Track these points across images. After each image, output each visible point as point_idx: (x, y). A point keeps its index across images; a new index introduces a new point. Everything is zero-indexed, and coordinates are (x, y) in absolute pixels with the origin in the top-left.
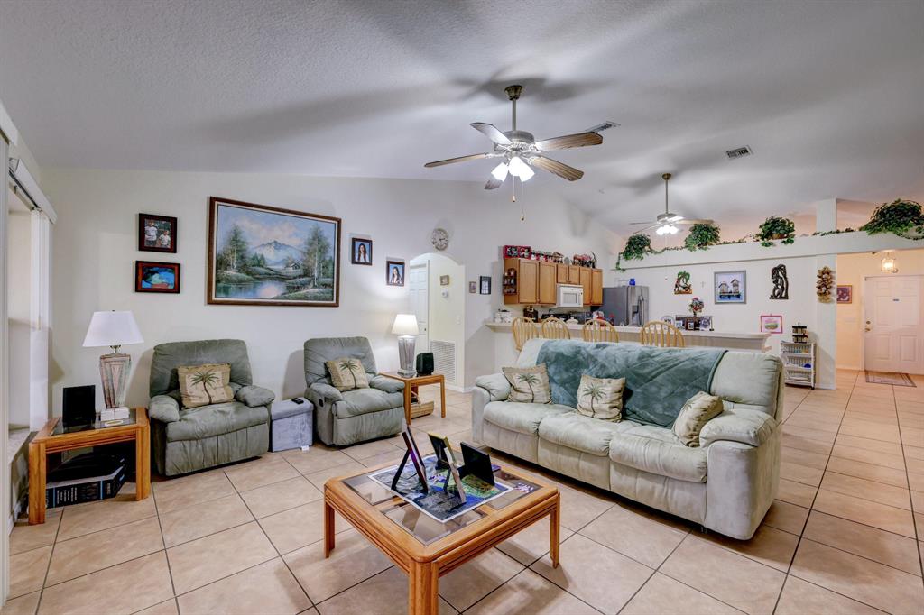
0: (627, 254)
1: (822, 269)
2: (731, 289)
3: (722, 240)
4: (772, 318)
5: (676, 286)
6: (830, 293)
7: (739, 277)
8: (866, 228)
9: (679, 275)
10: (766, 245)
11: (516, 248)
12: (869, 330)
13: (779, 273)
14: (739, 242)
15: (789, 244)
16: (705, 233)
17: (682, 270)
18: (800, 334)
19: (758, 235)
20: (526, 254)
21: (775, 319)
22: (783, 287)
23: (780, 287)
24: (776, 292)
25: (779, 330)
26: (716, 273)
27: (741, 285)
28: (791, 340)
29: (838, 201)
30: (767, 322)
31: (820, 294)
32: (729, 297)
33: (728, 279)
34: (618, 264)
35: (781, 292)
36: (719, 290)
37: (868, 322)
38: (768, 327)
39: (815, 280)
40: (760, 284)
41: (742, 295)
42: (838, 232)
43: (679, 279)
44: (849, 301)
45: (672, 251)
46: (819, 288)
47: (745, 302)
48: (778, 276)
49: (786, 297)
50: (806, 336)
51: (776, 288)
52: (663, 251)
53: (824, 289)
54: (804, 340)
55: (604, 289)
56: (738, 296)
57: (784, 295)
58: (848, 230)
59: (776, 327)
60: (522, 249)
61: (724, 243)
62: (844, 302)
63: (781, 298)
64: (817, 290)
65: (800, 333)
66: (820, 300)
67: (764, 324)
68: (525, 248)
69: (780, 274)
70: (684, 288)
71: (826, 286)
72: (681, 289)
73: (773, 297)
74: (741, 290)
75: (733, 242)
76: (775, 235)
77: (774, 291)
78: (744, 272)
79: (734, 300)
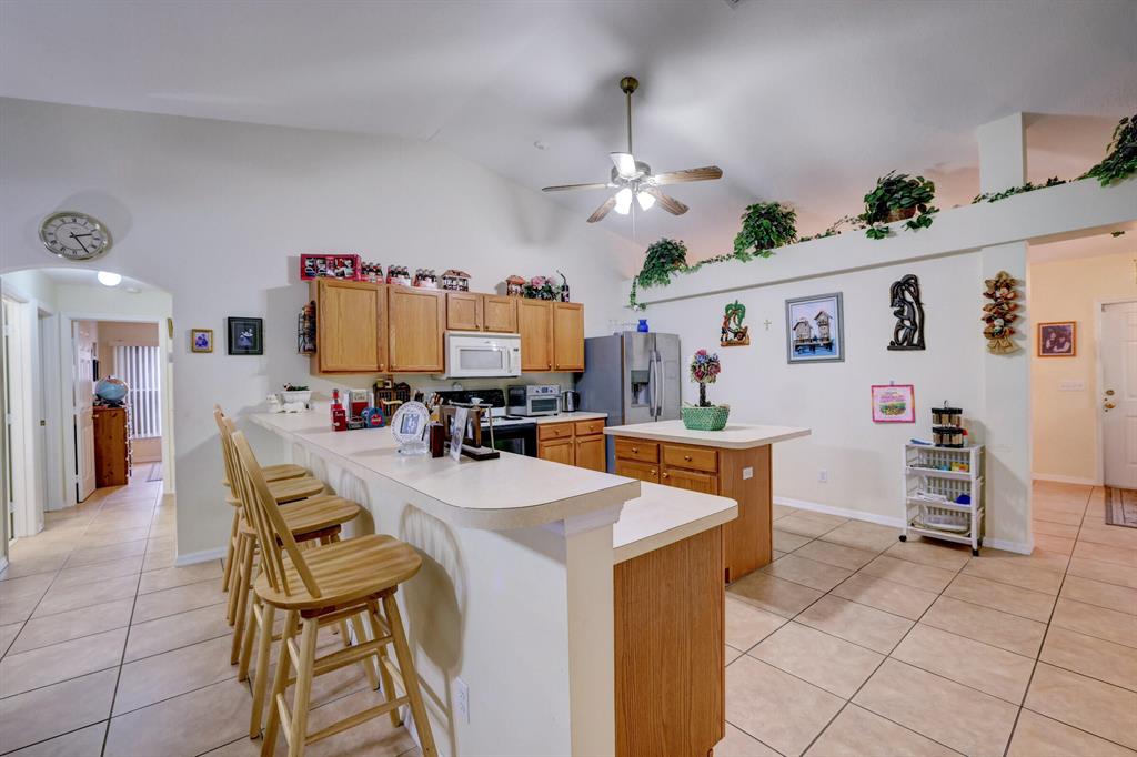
0: (645, 277)
1: (993, 277)
2: (816, 332)
3: (799, 235)
4: (892, 390)
5: (724, 332)
6: (1012, 332)
7: (829, 307)
8: (1096, 171)
9: (727, 310)
10: (877, 235)
11: (323, 258)
12: (1111, 407)
13: (905, 294)
14: (828, 235)
15: (923, 228)
16: (766, 222)
17: (731, 299)
18: (949, 425)
19: (861, 217)
20: (348, 271)
21: (900, 392)
22: (914, 323)
23: (907, 323)
24: (901, 333)
25: (907, 415)
26: (788, 302)
27: (833, 323)
28: (929, 439)
29: (1028, 120)
30: (885, 398)
31: (990, 335)
32: (813, 348)
33: (807, 313)
34: (633, 295)
35: (910, 337)
36: (794, 336)
37: (1110, 393)
38: (886, 409)
39: (979, 304)
40: (871, 320)
41: (836, 343)
42: (1028, 188)
43: (727, 319)
44: (1071, 352)
45: (714, 265)
46: (989, 320)
47: (841, 359)
48: (904, 300)
49: (921, 346)
50: (963, 432)
51: (900, 326)
52: (698, 266)
53: (998, 323)
54: (957, 439)
55: (587, 342)
56: (829, 346)
57: (915, 341)
58: (1052, 183)
59: (902, 409)
60: (337, 261)
61: (802, 240)
62: (1061, 354)
63: (912, 346)
64: (984, 325)
65: (946, 424)
66: (992, 349)
67: (878, 404)
68: (347, 258)
69: (909, 297)
70: (736, 334)
71: (1002, 316)
72: (731, 336)
73: (895, 345)
74: (834, 335)
75: (819, 236)
76: (894, 212)
77: (897, 333)
78: (839, 297)
79: (821, 354)
